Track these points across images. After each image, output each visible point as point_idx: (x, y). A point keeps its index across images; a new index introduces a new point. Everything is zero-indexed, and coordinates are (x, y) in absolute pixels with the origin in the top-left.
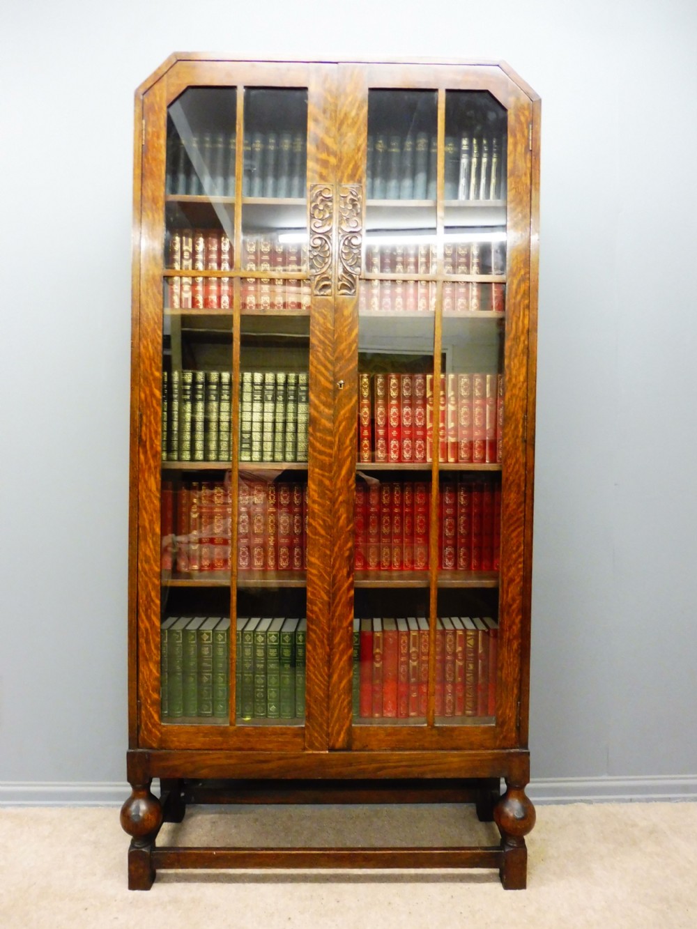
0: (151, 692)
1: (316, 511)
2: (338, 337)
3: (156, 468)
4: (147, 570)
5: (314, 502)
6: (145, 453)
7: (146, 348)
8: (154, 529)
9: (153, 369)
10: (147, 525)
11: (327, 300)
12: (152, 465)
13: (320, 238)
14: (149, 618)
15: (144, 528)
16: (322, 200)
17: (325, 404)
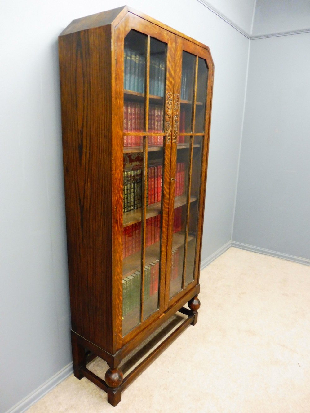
0: (119, 328)
1: (164, 231)
2: (172, 160)
3: (121, 231)
4: (118, 278)
5: (164, 227)
6: (118, 226)
7: (118, 174)
8: (120, 259)
9: (120, 185)
10: (118, 259)
11: (169, 145)
12: (120, 230)
13: (169, 117)
14: (119, 298)
15: (117, 260)
16: (170, 100)
17: (167, 188)
